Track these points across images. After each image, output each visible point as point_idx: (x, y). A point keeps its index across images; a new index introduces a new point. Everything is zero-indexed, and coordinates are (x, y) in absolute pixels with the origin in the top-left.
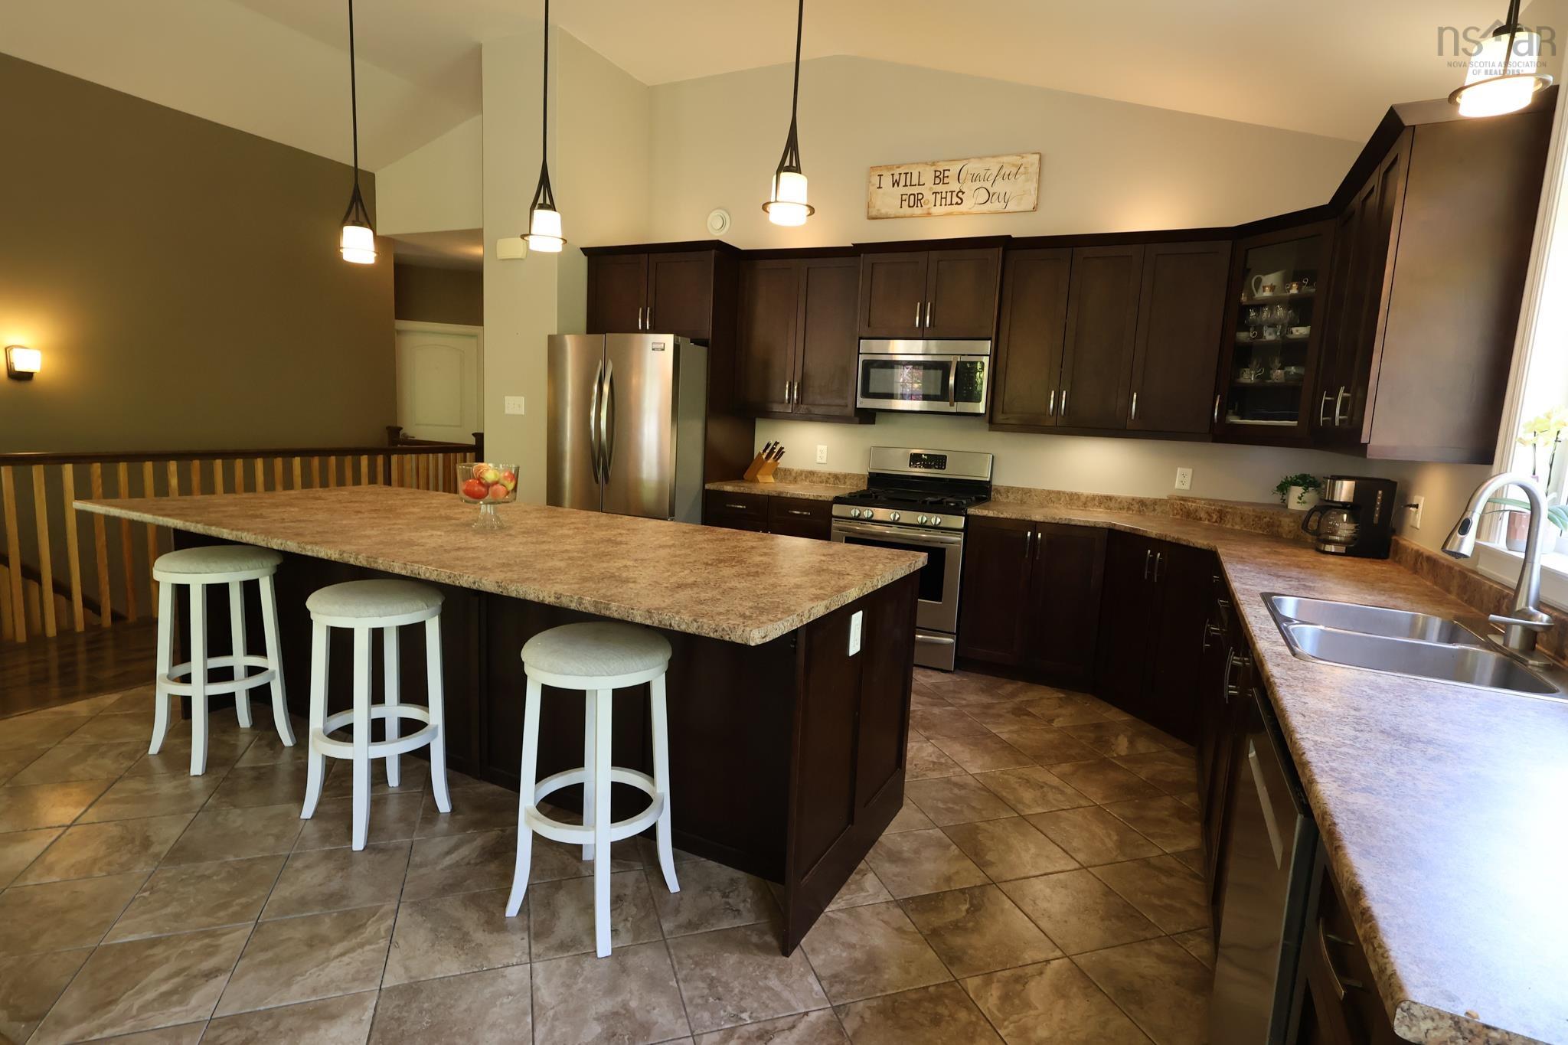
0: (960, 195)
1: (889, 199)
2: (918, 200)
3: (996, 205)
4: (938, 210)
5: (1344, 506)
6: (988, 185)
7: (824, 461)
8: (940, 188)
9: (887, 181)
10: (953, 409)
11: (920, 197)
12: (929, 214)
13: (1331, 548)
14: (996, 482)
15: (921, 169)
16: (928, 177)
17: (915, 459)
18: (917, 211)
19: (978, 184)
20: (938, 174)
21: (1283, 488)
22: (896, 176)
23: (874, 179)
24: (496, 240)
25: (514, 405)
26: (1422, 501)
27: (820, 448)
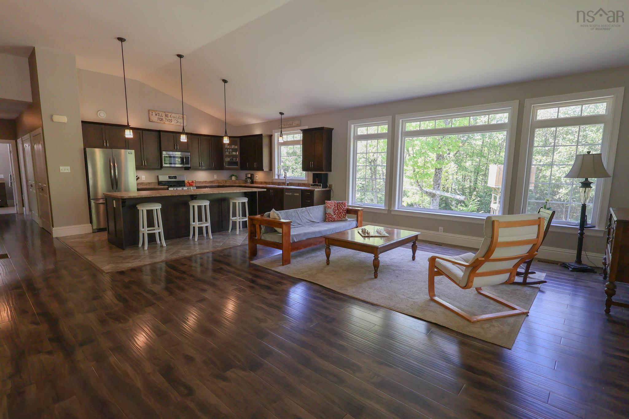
0: (171, 120)
1: (154, 118)
2: (162, 120)
4: (166, 122)
5: (249, 178)
6: (177, 119)
7: (144, 180)
8: (166, 118)
9: (154, 114)
10: (184, 166)
13: (249, 183)
14: (185, 181)
15: (162, 113)
16: (164, 115)
17: (169, 177)
18: (162, 122)
19: (175, 119)
20: (166, 115)
21: (231, 176)
22: (156, 113)
23: (151, 113)
24: (52, 116)
25: (65, 169)
26: (258, 176)
27: (143, 176)
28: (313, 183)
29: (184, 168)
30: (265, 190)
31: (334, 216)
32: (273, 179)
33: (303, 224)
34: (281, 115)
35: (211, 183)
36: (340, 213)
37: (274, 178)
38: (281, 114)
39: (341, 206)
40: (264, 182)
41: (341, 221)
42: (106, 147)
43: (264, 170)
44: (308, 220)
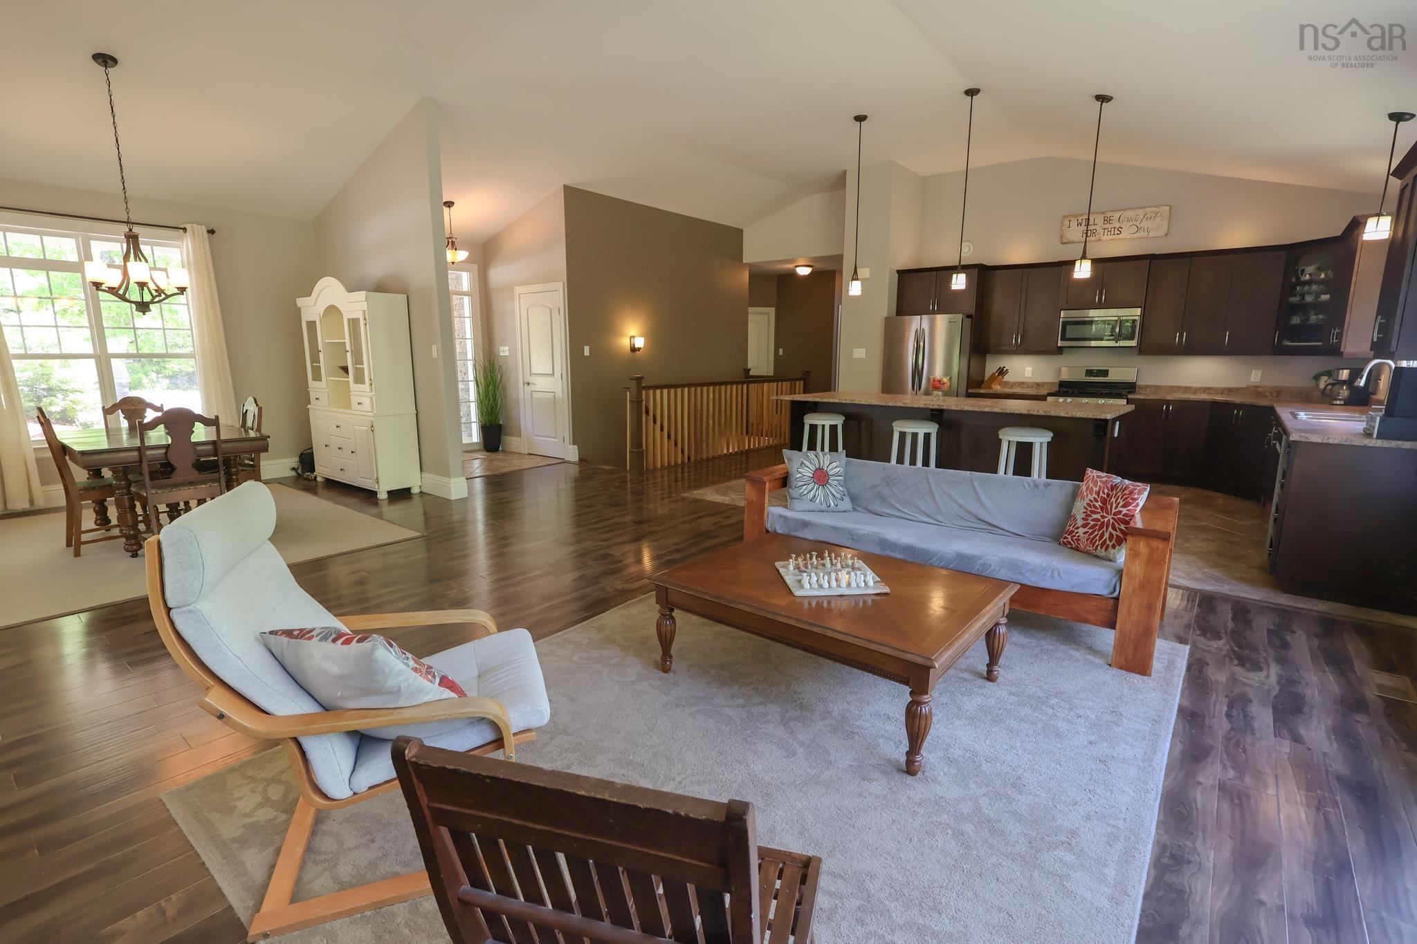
0: (1120, 229)
1: (1073, 233)
2: (1093, 232)
3: (1142, 234)
4: (1105, 237)
6: (1137, 223)
7: (1030, 376)
8: (1107, 226)
9: (1073, 224)
10: (1117, 345)
11: (1095, 231)
12: (1100, 240)
13: (1337, 402)
14: (1137, 383)
15: (1095, 216)
16: (1100, 220)
17: (1089, 373)
18: (1092, 238)
19: (1131, 223)
20: (1106, 218)
22: (1080, 221)
23: (1065, 223)
25: (859, 353)
33: (939, 518)
36: (1102, 526)
39: (1113, 500)
42: (932, 312)
44: (971, 514)
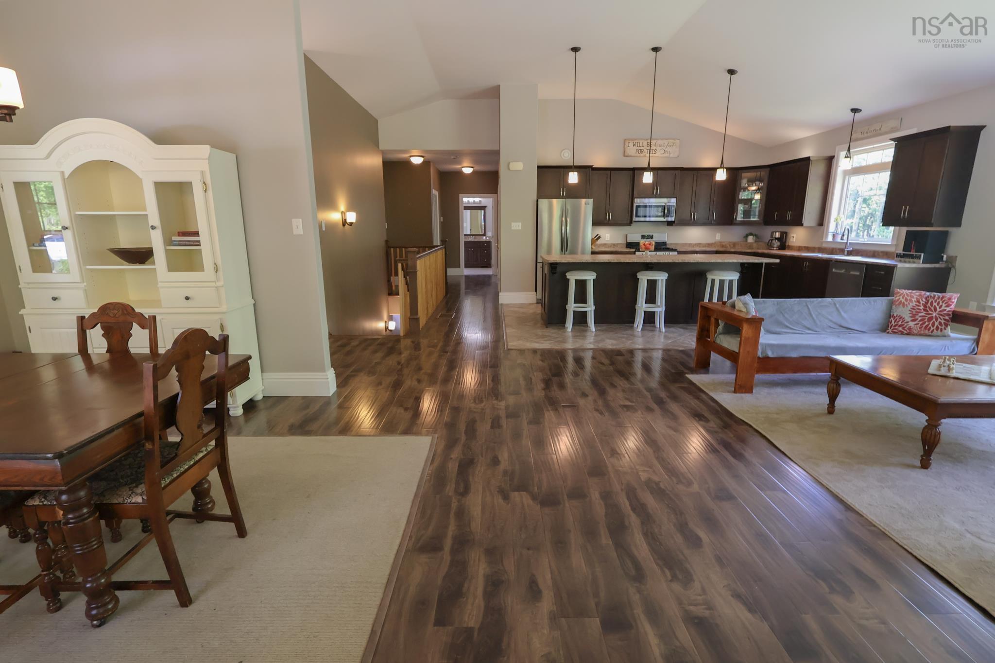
0: (655, 150)
1: (631, 150)
2: (642, 151)
3: (667, 155)
4: (648, 155)
5: (776, 239)
6: (664, 148)
7: (609, 239)
8: (649, 148)
9: (631, 144)
10: (665, 220)
12: (645, 156)
13: (775, 249)
14: (667, 243)
15: (643, 141)
16: (645, 144)
17: (643, 237)
18: (641, 155)
19: (661, 148)
20: (648, 143)
21: (747, 236)
22: (634, 143)
23: (627, 143)
24: (509, 163)
25: (516, 226)
26: (795, 236)
27: (607, 235)
28: (903, 251)
29: (666, 223)
30: (778, 261)
31: (912, 324)
32: (822, 243)
33: (817, 329)
34: (855, 113)
35: (708, 247)
36: (930, 319)
37: (824, 240)
38: (855, 111)
39: (935, 304)
40: (805, 247)
41: (929, 336)
42: (563, 197)
43: (804, 225)
44: (835, 323)
